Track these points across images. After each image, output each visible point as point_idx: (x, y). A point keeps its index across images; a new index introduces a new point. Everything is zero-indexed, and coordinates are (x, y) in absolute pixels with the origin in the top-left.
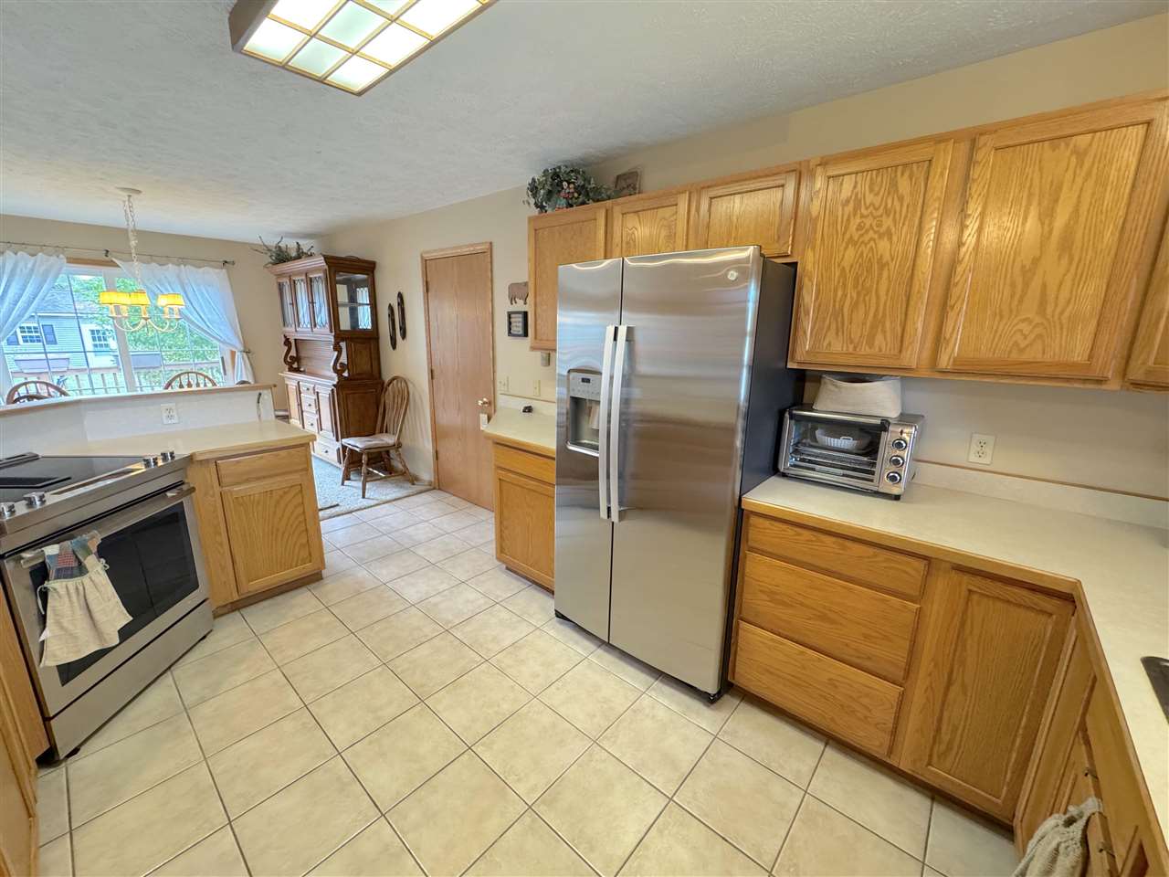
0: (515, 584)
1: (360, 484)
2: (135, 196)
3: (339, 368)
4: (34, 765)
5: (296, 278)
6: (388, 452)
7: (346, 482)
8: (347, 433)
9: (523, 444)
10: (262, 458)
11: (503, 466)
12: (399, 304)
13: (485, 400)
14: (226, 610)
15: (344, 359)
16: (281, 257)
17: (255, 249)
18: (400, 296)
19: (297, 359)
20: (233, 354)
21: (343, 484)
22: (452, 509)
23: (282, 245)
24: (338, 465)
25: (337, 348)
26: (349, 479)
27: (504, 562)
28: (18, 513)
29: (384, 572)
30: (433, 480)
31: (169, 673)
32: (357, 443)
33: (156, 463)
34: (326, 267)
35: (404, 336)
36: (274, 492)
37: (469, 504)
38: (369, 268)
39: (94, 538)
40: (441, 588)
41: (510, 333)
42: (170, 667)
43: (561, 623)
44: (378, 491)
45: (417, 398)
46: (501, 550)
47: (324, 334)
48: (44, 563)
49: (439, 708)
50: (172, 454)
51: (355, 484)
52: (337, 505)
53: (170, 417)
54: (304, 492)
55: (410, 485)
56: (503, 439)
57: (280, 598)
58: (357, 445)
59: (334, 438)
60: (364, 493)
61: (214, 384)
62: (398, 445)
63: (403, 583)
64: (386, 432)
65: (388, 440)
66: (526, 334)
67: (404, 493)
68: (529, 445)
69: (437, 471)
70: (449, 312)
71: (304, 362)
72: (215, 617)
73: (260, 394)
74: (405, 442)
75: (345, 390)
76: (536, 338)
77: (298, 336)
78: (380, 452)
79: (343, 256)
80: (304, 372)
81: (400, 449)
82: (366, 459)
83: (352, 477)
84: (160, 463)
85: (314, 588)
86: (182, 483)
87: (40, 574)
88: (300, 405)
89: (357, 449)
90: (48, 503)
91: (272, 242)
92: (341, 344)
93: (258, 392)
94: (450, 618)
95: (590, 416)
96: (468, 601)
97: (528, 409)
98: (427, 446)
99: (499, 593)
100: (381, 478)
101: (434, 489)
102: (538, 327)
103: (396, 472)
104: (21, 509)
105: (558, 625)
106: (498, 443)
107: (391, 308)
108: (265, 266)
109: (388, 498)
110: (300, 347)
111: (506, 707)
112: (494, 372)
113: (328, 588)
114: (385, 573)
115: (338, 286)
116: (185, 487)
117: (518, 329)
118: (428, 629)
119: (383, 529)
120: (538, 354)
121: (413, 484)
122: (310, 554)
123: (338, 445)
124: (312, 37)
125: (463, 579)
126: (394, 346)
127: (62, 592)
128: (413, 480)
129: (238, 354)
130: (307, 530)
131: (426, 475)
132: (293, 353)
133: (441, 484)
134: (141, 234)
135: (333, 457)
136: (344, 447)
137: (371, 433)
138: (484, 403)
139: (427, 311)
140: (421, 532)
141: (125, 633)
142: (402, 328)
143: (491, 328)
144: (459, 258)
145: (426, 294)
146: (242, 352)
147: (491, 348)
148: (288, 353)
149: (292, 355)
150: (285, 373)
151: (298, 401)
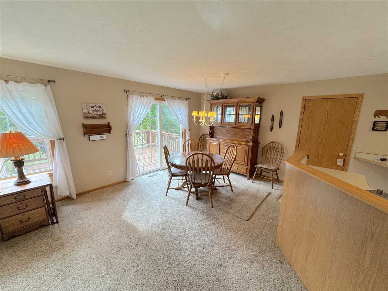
5: (226, 105)
12: (280, 115)
18: (282, 112)
34: (255, 101)
35: (280, 127)
41: (374, 129)
59: (246, 165)
60: (273, 187)
66: (386, 130)
97: (383, 160)
107: (273, 116)
112: (352, 143)
117: (381, 128)
126: (271, 130)
129: (187, 131)
139: (302, 118)
142: (281, 124)
143: (354, 127)
144: (334, 99)
145: (303, 112)
146: (189, 130)
147: (352, 134)
148: (210, 131)
149: (211, 131)
150: (208, 138)
151: (219, 149)
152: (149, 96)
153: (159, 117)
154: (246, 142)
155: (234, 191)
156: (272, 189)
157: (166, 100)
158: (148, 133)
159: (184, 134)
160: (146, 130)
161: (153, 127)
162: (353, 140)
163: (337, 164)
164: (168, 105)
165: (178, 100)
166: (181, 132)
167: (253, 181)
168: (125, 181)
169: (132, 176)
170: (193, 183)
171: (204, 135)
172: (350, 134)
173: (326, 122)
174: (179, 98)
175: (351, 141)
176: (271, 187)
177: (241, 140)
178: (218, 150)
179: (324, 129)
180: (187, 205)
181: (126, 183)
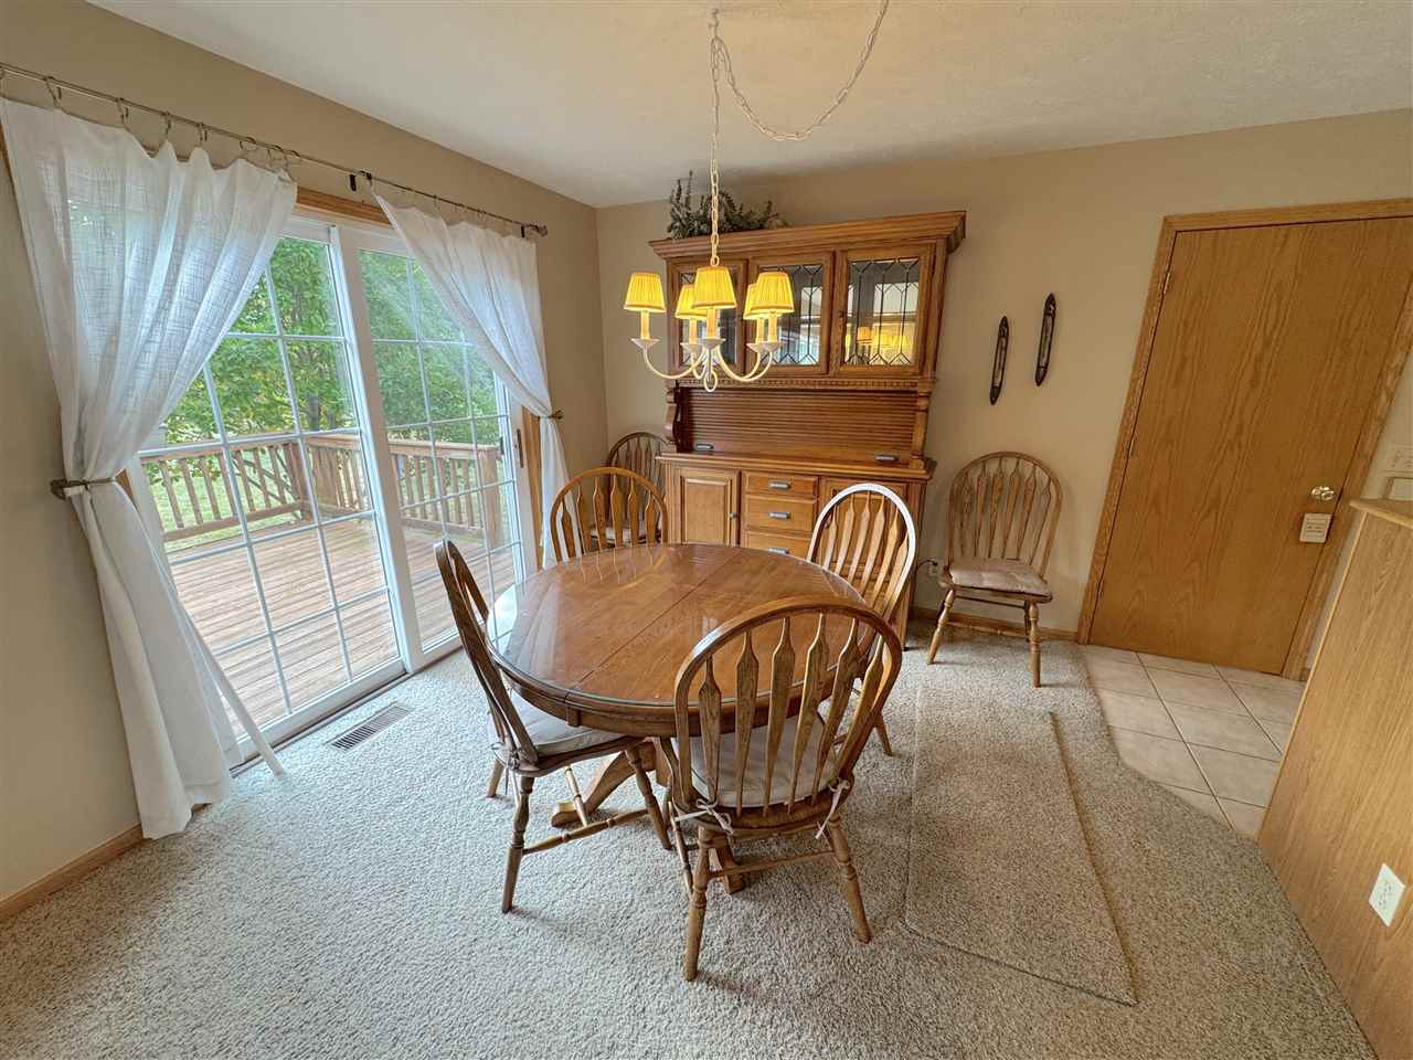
12: (1046, 317)
18: (1054, 302)
20: (535, 422)
30: (1071, 629)
35: (1041, 378)
69: (1092, 615)
88: (739, 516)
101: (1076, 644)
107: (1005, 325)
112: (1379, 439)
126: (993, 397)
129: (544, 421)
131: (1050, 622)
139: (1153, 329)
142: (1043, 364)
143: (1399, 358)
144: (1317, 224)
145: (1159, 296)
146: (552, 416)
147: (1384, 397)
148: (676, 417)
149: (679, 420)
150: (669, 456)
151: (735, 510)
152: (241, 163)
153: (349, 334)
154: (882, 463)
155: (893, 746)
156: (1038, 685)
157: (389, 216)
158: (290, 446)
159: (528, 443)
160: (278, 433)
161: (322, 407)
162: (1383, 423)
163: (1302, 539)
164: (409, 252)
165: (478, 230)
166: (505, 431)
167: (934, 655)
168: (134, 840)
169: (187, 788)
170: (732, 810)
171: (633, 442)
172: (1376, 397)
173: (1267, 344)
174: (478, 215)
175: (1374, 426)
176: (1031, 680)
177: (852, 454)
178: (730, 515)
179: (1254, 383)
180: (694, 974)
181: (145, 857)
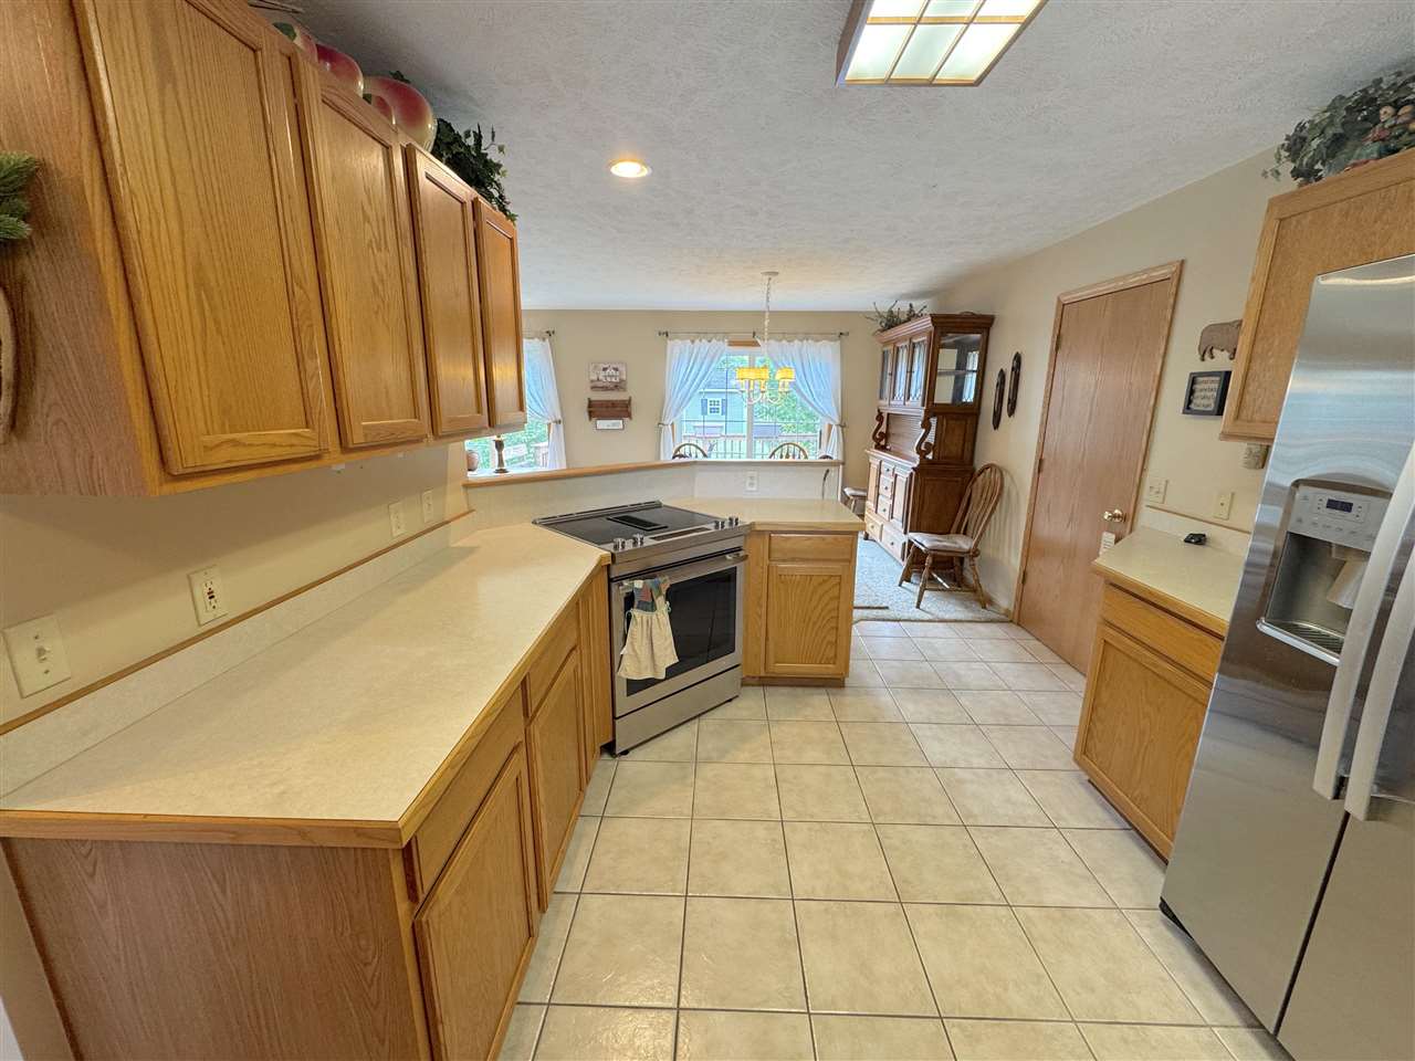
0: (1098, 814)
1: (917, 589)
2: (773, 278)
3: (923, 448)
4: (598, 750)
5: (899, 345)
6: (962, 560)
7: (905, 584)
8: (916, 528)
9: (1165, 598)
10: (809, 539)
11: (1114, 622)
12: (1013, 369)
13: (1117, 511)
14: (753, 682)
15: (931, 438)
16: (892, 321)
17: (866, 316)
18: (1018, 358)
19: (886, 436)
20: (830, 427)
21: (900, 585)
22: (1028, 658)
23: (895, 309)
24: (900, 561)
25: (926, 425)
26: (909, 581)
27: (1087, 772)
28: (627, 549)
29: (911, 707)
30: (1012, 609)
31: (697, 720)
32: (924, 541)
33: (723, 527)
34: (932, 328)
35: (1011, 412)
36: (814, 578)
37: (1058, 660)
38: (982, 324)
39: (666, 581)
40: (976, 762)
41: (1188, 408)
42: (699, 715)
43: (1165, 924)
44: (936, 604)
45: (1014, 494)
46: (1085, 751)
47: (915, 407)
48: (633, 592)
49: (919, 928)
50: (737, 520)
51: (914, 588)
52: (887, 608)
53: (752, 484)
54: (843, 584)
55: (979, 607)
56: (1125, 580)
57: (799, 690)
58: (924, 543)
59: (903, 530)
60: (919, 602)
61: (806, 457)
62: (975, 553)
63: (928, 733)
64: (965, 533)
65: (963, 543)
66: (1220, 411)
67: (969, 615)
68: (1176, 603)
69: (1020, 600)
70: (1085, 380)
71: (892, 439)
72: (742, 685)
73: (828, 471)
74: (987, 550)
75: (924, 475)
76: (1237, 417)
77: (892, 410)
78: (952, 558)
79: (957, 313)
80: (889, 451)
81: (976, 559)
82: (931, 561)
83: (912, 579)
84: (727, 526)
85: (833, 694)
86: (739, 549)
87: (629, 601)
88: (878, 486)
89: (923, 549)
90: (645, 545)
91: (884, 307)
92: (932, 419)
93: (826, 469)
94: (976, 810)
95: (1334, 578)
96: (1008, 800)
97: (1198, 540)
98: (1013, 561)
99: (1064, 813)
100: (944, 590)
101: (1011, 621)
102: (1247, 398)
103: (967, 586)
104: (629, 545)
105: (1162, 928)
106: (1115, 586)
107: (1002, 374)
108: (874, 334)
109: (947, 617)
110: (891, 421)
111: (1018, 1002)
112: (1143, 470)
113: (847, 698)
114: (911, 709)
115: (941, 351)
116: (742, 553)
117: (1205, 402)
118: (941, 811)
119: (928, 653)
120: (1241, 448)
121: (984, 607)
122: (836, 655)
123: (905, 539)
124: (916, 25)
125: (1013, 763)
126: (996, 424)
127: (639, 620)
128: (986, 602)
129: (834, 427)
130: (837, 629)
131: (1005, 601)
132: (883, 429)
133: (1020, 618)
134: (774, 314)
135: (898, 550)
136: (911, 543)
137: (944, 531)
138: (1115, 516)
139: (1052, 377)
140: (974, 675)
141: (672, 672)
142: (1012, 401)
145: (1055, 353)
146: (838, 426)
147: (1145, 432)
149: (881, 431)
150: (870, 449)
151: (877, 483)
157: (761, 344)
175: (1140, 459)
